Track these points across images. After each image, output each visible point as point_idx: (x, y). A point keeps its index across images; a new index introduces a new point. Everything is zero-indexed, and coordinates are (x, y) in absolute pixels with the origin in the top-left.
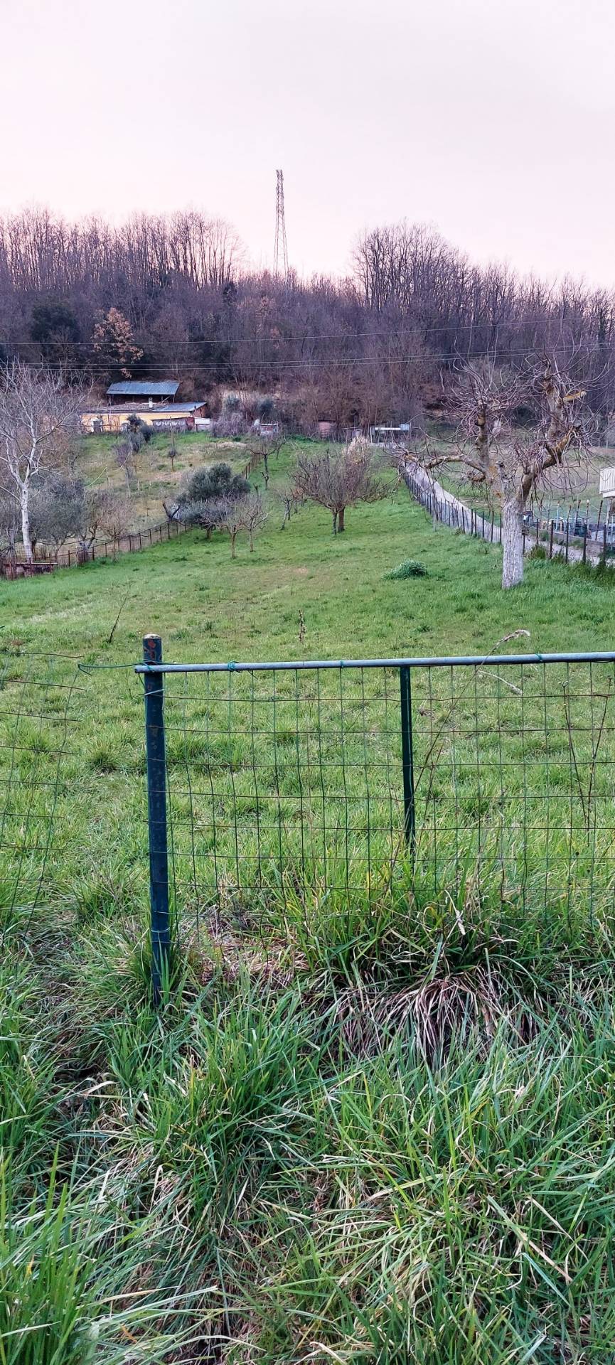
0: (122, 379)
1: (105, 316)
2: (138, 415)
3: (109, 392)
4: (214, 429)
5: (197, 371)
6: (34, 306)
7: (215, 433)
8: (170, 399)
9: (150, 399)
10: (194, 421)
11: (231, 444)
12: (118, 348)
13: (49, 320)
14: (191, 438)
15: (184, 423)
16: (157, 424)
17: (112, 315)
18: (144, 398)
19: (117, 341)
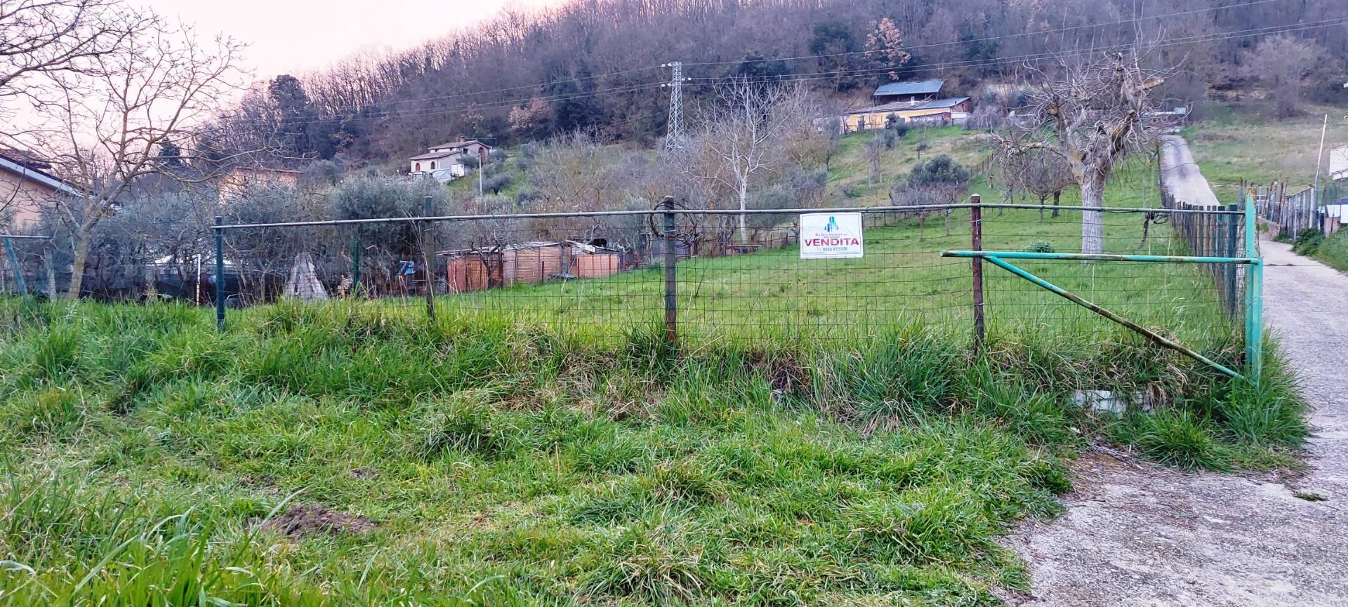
0: (890, 81)
1: (877, 26)
2: (896, 113)
3: (876, 94)
4: (969, 122)
5: (962, 68)
6: (816, 24)
7: (969, 126)
8: (933, 96)
9: (913, 98)
10: (950, 116)
11: (983, 136)
12: (887, 53)
13: (827, 34)
14: (945, 132)
15: (940, 118)
16: (915, 120)
17: (884, 24)
18: (906, 97)
19: (888, 48)
